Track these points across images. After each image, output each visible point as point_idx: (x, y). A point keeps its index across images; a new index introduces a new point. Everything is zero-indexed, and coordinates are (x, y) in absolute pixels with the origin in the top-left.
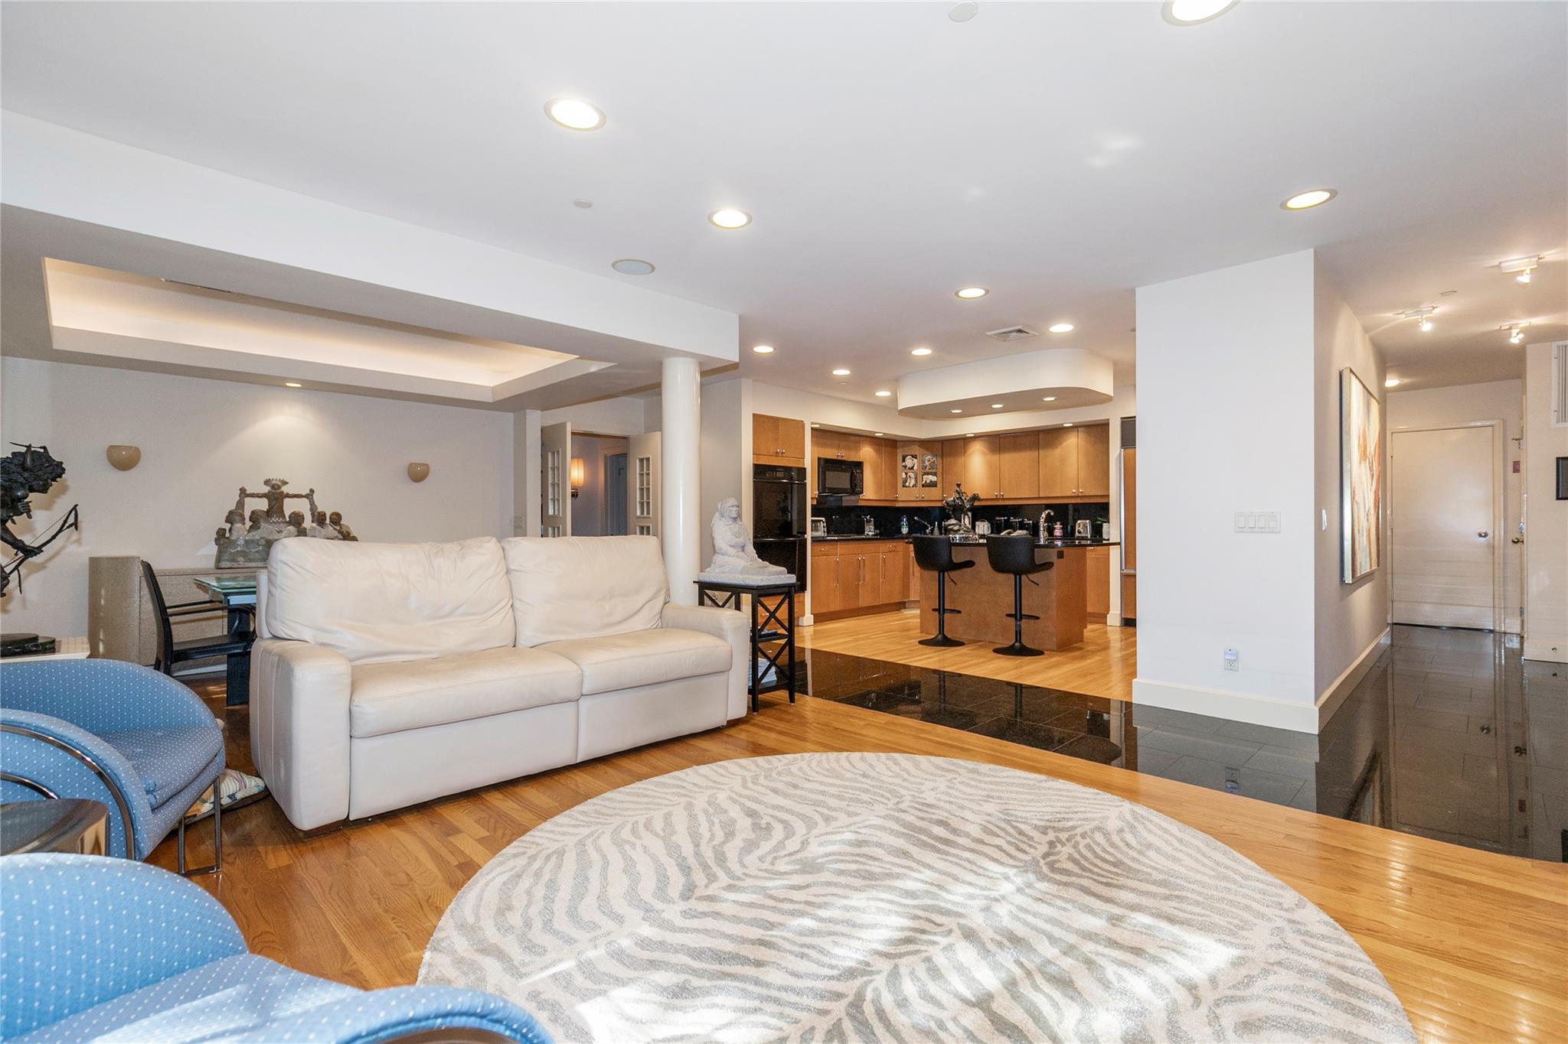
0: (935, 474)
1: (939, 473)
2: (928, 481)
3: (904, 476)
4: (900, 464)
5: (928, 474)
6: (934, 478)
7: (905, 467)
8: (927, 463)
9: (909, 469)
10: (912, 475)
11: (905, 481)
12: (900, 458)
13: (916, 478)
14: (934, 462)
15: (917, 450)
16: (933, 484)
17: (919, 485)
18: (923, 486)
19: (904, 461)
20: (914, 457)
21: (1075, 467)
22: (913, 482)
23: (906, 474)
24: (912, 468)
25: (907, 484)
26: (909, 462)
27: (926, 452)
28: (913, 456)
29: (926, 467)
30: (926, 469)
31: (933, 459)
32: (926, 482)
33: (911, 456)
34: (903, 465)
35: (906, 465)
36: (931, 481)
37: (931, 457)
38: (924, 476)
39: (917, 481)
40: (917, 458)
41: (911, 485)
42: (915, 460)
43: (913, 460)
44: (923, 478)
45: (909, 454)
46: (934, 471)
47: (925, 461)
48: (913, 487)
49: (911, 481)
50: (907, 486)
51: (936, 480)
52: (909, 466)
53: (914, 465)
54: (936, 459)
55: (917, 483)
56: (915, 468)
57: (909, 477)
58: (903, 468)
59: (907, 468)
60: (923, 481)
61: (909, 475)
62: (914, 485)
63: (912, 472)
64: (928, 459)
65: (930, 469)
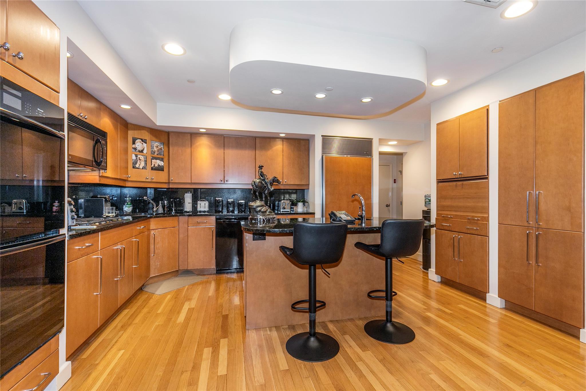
0: (162, 160)
1: (166, 159)
2: (156, 165)
3: (134, 157)
4: (130, 146)
6: (161, 163)
7: (135, 149)
8: (155, 149)
9: (139, 151)
10: (142, 158)
11: (135, 163)
12: (130, 140)
13: (146, 161)
14: (161, 149)
15: (146, 135)
16: (160, 169)
17: (149, 167)
18: (152, 169)
19: (134, 143)
20: (144, 141)
21: (281, 164)
22: (143, 164)
23: (136, 156)
24: (142, 151)
25: (137, 166)
26: (139, 145)
27: (154, 138)
28: (142, 140)
29: (155, 153)
30: (154, 154)
31: (160, 146)
32: (154, 166)
33: (140, 140)
34: (133, 147)
35: (136, 148)
36: (159, 165)
37: (159, 145)
38: (153, 160)
39: (146, 164)
40: (146, 143)
41: (141, 167)
42: (145, 145)
43: (142, 144)
44: (151, 161)
45: (140, 139)
46: (161, 157)
47: (154, 147)
48: (143, 169)
49: (141, 164)
50: (137, 168)
51: (163, 165)
52: (139, 149)
53: (144, 149)
54: (163, 147)
55: (146, 165)
56: (145, 152)
57: (139, 159)
58: (134, 150)
59: (137, 150)
60: (152, 165)
61: (139, 158)
62: (143, 167)
63: (142, 155)
64: (156, 146)
65: (157, 155)
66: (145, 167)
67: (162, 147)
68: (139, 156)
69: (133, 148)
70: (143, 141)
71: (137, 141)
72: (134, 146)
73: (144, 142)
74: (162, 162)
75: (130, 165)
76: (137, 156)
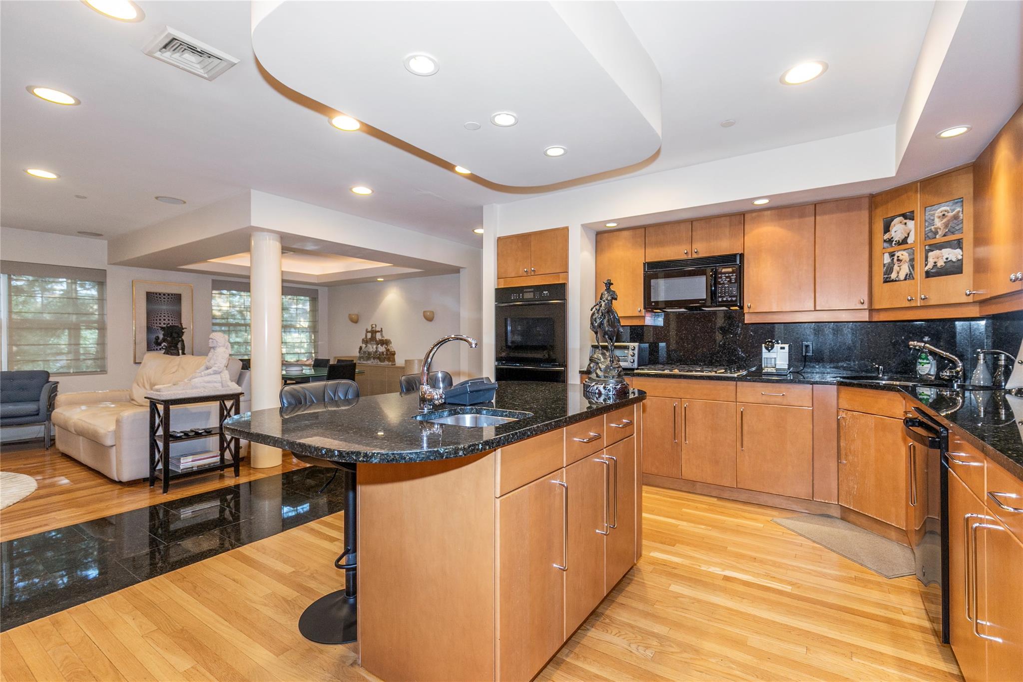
0: (959, 244)
1: (968, 240)
2: (941, 263)
3: (887, 259)
4: (880, 237)
5: (940, 246)
6: (952, 254)
7: (890, 241)
8: (938, 223)
9: (899, 243)
10: (904, 255)
11: (889, 269)
12: (879, 226)
13: (913, 261)
14: (956, 217)
15: (913, 202)
16: (954, 269)
17: (920, 274)
18: (928, 275)
19: (887, 229)
20: (909, 217)
22: (905, 269)
23: (892, 255)
24: (904, 241)
25: (893, 276)
26: (898, 230)
28: (905, 216)
29: (936, 233)
30: (935, 238)
31: (953, 210)
32: (935, 265)
33: (901, 218)
34: (885, 239)
35: (892, 238)
36: (947, 261)
37: (948, 208)
38: (930, 254)
39: (913, 266)
40: (913, 220)
41: (902, 277)
42: (911, 224)
43: (906, 224)
44: (927, 258)
45: (899, 216)
46: (957, 236)
47: (933, 220)
48: (905, 279)
49: (900, 269)
50: (893, 281)
51: (960, 257)
52: (897, 239)
53: (908, 234)
54: (961, 210)
55: (913, 270)
56: (910, 240)
57: (898, 260)
58: (886, 245)
59: (894, 243)
60: (926, 265)
61: (898, 257)
62: (907, 275)
63: (905, 250)
64: (941, 214)
65: (945, 235)
66: (911, 274)
67: (959, 212)
68: (897, 254)
69: (885, 241)
70: (906, 218)
71: (893, 223)
72: (886, 237)
73: (910, 219)
74: (959, 251)
75: (879, 277)
76: (894, 255)
